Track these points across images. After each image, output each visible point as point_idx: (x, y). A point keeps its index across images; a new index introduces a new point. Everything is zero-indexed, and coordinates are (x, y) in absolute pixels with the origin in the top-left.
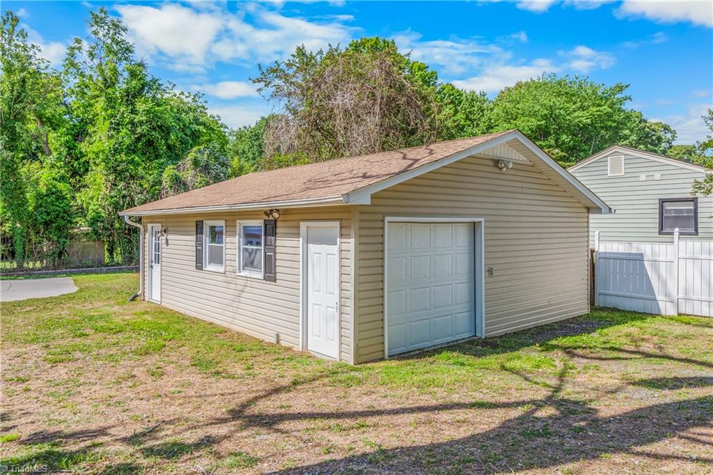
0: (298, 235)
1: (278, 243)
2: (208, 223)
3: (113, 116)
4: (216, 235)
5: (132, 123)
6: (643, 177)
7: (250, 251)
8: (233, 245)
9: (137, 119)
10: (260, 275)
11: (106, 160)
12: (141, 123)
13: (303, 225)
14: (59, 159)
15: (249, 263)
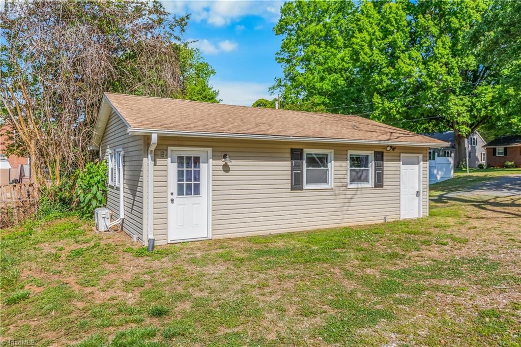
0: (399, 160)
1: (385, 165)
7: (358, 171)
8: (342, 168)
13: (401, 155)
15: (357, 179)
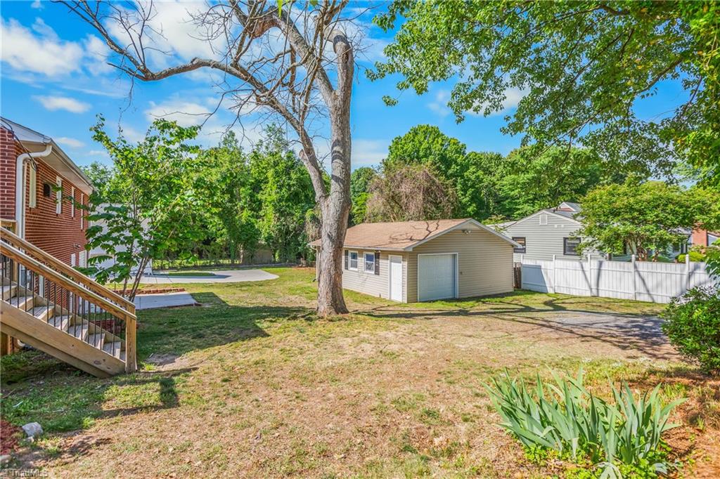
0: (388, 259)
1: (380, 261)
2: (350, 252)
3: (278, 181)
4: (354, 256)
5: (289, 185)
6: (556, 226)
7: (369, 263)
8: (361, 261)
9: (292, 183)
10: (373, 272)
11: (274, 206)
12: (294, 185)
13: (390, 256)
14: (245, 203)
15: (369, 267)
